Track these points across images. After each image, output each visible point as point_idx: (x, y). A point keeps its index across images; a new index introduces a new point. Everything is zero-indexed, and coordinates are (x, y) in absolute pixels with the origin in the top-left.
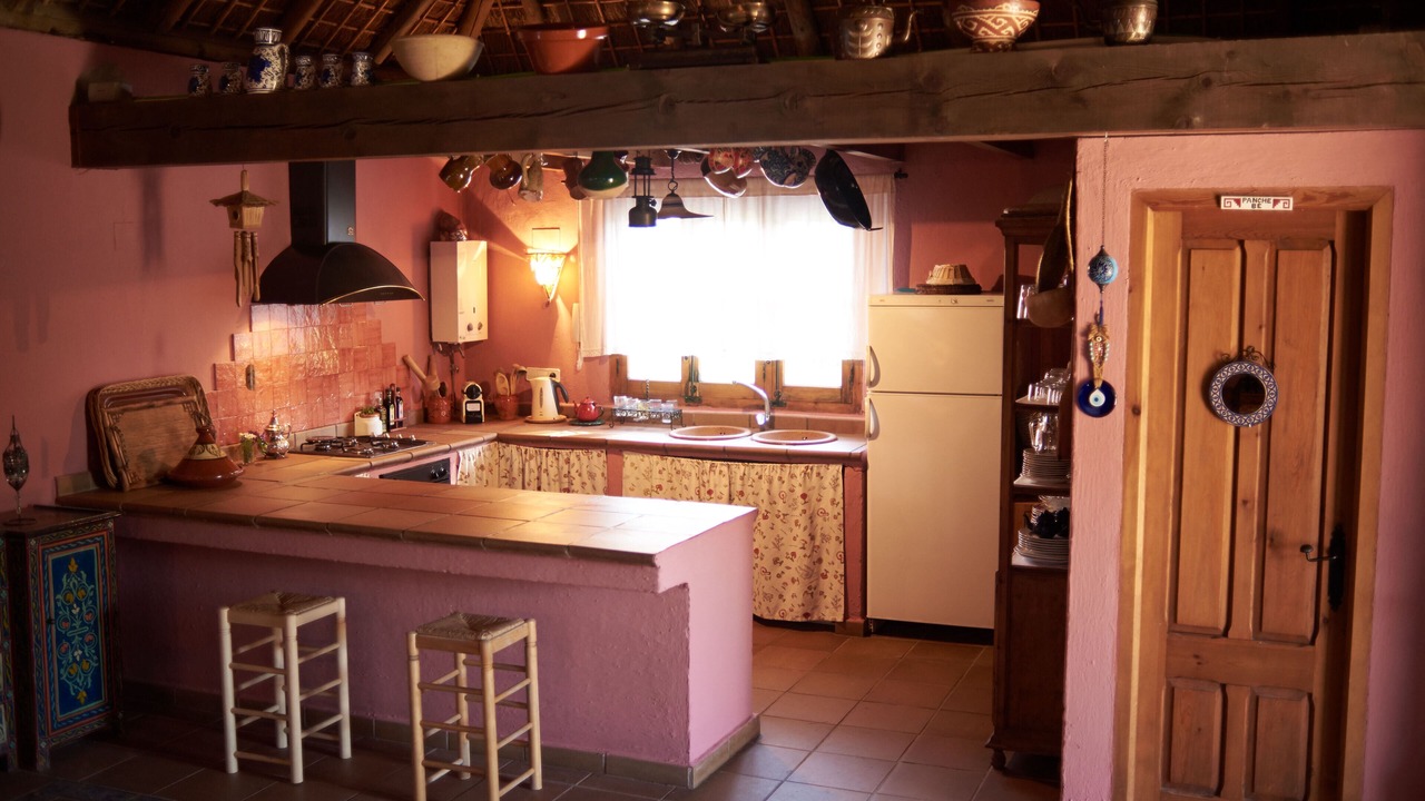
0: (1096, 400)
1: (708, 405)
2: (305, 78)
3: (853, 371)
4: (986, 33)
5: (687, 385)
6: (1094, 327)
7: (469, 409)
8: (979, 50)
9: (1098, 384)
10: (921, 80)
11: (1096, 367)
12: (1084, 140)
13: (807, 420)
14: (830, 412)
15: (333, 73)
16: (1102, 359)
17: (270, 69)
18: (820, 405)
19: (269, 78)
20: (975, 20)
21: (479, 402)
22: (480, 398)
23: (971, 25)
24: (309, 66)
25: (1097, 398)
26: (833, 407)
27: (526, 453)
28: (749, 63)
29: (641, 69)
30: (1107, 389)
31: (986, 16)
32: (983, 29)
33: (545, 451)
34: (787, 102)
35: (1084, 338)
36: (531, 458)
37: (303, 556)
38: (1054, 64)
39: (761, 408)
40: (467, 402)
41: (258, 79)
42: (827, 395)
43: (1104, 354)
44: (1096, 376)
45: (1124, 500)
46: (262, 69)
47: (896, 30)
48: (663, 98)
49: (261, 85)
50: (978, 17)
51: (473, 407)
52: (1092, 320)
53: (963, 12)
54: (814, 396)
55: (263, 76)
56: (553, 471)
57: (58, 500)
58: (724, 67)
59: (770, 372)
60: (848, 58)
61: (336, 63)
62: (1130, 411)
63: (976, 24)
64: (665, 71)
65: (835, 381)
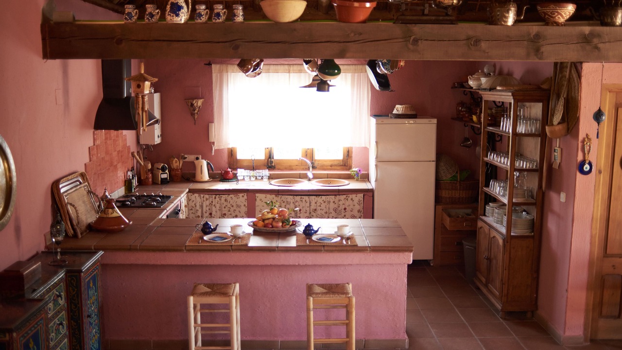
0: (586, 168)
1: (278, 169)
2: (204, 16)
3: (348, 152)
4: (559, 18)
5: (268, 160)
6: (586, 140)
7: (162, 177)
8: (555, 25)
9: (587, 162)
10: (532, 36)
11: (586, 155)
12: (585, 63)
13: (327, 174)
14: (338, 170)
15: (222, 15)
16: (589, 151)
17: (183, 10)
18: (333, 167)
19: (183, 15)
20: (557, 12)
21: (167, 173)
22: (167, 171)
23: (554, 14)
24: (205, 10)
25: (586, 167)
26: (339, 168)
27: (203, 197)
28: (454, 24)
29: (401, 23)
30: (590, 164)
31: (562, 11)
32: (559, 16)
33: (214, 196)
34: (472, 43)
35: (582, 144)
36: (207, 199)
37: (212, 264)
38: (587, 32)
39: (309, 169)
40: (161, 174)
41: (177, 15)
42: (336, 163)
43: (590, 150)
44: (586, 159)
45: (594, 207)
46: (180, 10)
47: (518, 14)
48: (412, 38)
49: (180, 19)
50: (559, 11)
51: (164, 176)
52: (585, 136)
53: (552, 8)
54: (330, 163)
55: (180, 14)
56: (218, 206)
57: (46, 247)
58: (443, 25)
59: (309, 154)
60: (502, 25)
61: (223, 9)
62: (598, 172)
63: (556, 14)
64: (414, 25)
65: (340, 156)
